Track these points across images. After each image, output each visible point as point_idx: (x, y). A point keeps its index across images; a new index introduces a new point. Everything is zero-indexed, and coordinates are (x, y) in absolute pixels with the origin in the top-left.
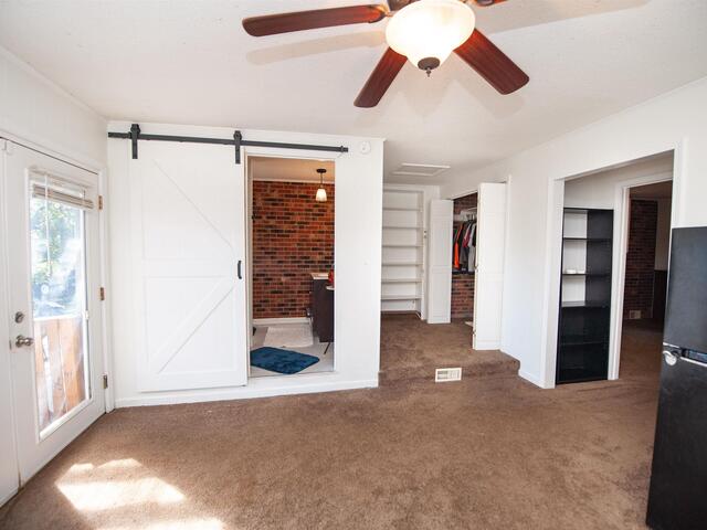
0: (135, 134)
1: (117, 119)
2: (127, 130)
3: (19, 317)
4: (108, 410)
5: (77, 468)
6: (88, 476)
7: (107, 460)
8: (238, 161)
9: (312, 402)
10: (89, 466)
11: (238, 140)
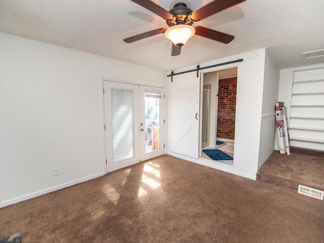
0: (173, 74)
1: (168, 71)
2: (170, 74)
3: (142, 124)
4: (165, 154)
5: (150, 163)
6: (151, 165)
7: (155, 163)
8: (198, 76)
9: (218, 173)
10: (152, 163)
11: (198, 68)
